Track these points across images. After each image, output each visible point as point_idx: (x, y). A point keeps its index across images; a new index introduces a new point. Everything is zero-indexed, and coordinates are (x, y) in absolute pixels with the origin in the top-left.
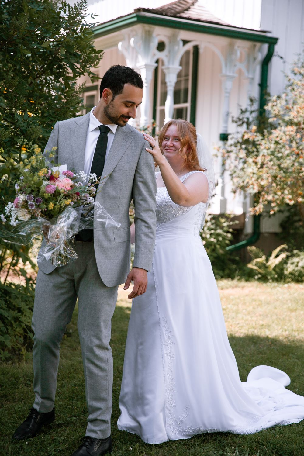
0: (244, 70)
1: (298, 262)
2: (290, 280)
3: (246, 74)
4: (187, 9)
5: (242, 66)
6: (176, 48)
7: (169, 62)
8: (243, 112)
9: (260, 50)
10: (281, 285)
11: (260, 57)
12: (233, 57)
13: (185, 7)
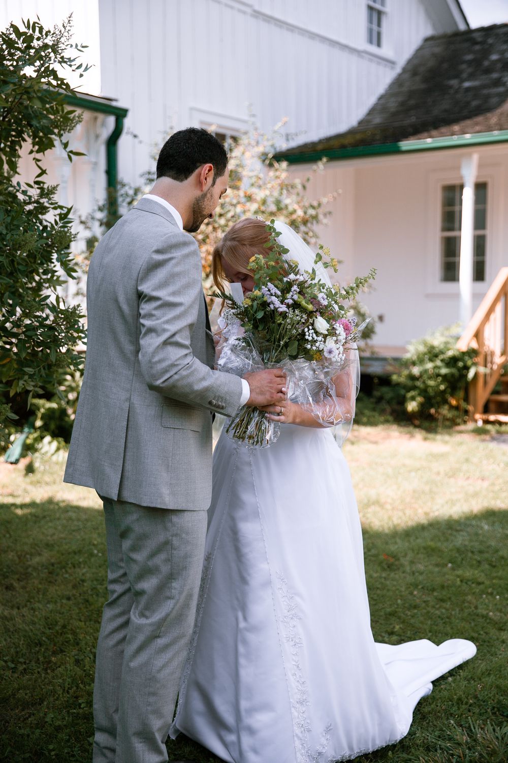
5: (80, 146)
9: (103, 124)
11: (106, 133)
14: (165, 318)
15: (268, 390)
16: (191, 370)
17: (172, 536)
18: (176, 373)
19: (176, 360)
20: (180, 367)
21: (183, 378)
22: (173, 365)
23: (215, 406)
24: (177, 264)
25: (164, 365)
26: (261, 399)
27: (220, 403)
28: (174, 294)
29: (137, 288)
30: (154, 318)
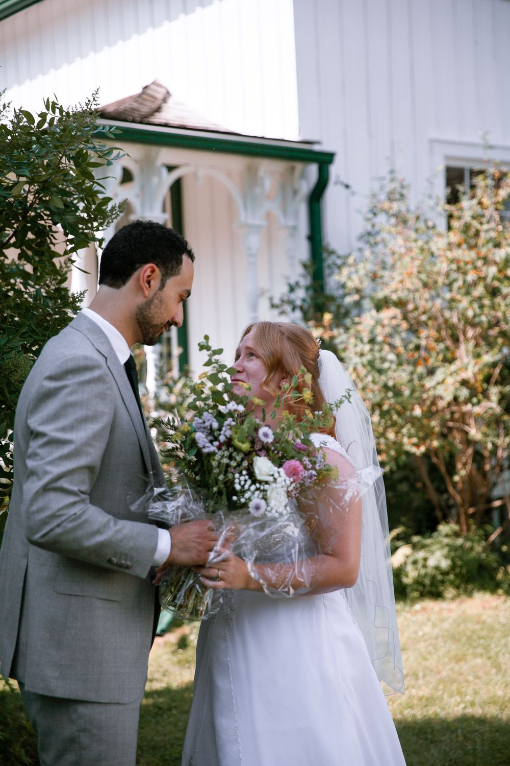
0: (276, 211)
1: (425, 559)
2: (416, 594)
3: (282, 220)
4: (158, 110)
5: (273, 206)
6: (155, 180)
7: (143, 206)
8: (292, 289)
9: (303, 175)
10: (407, 608)
11: (306, 187)
12: (258, 190)
13: (154, 106)
14: (50, 458)
15: (195, 547)
16: (80, 521)
17: (80, 731)
18: (58, 526)
19: (59, 510)
20: (63, 518)
21: (67, 532)
22: (54, 516)
23: (117, 565)
24: (72, 393)
25: (43, 515)
26: (184, 557)
27: (123, 562)
28: (64, 429)
29: (26, 422)
30: (38, 458)
